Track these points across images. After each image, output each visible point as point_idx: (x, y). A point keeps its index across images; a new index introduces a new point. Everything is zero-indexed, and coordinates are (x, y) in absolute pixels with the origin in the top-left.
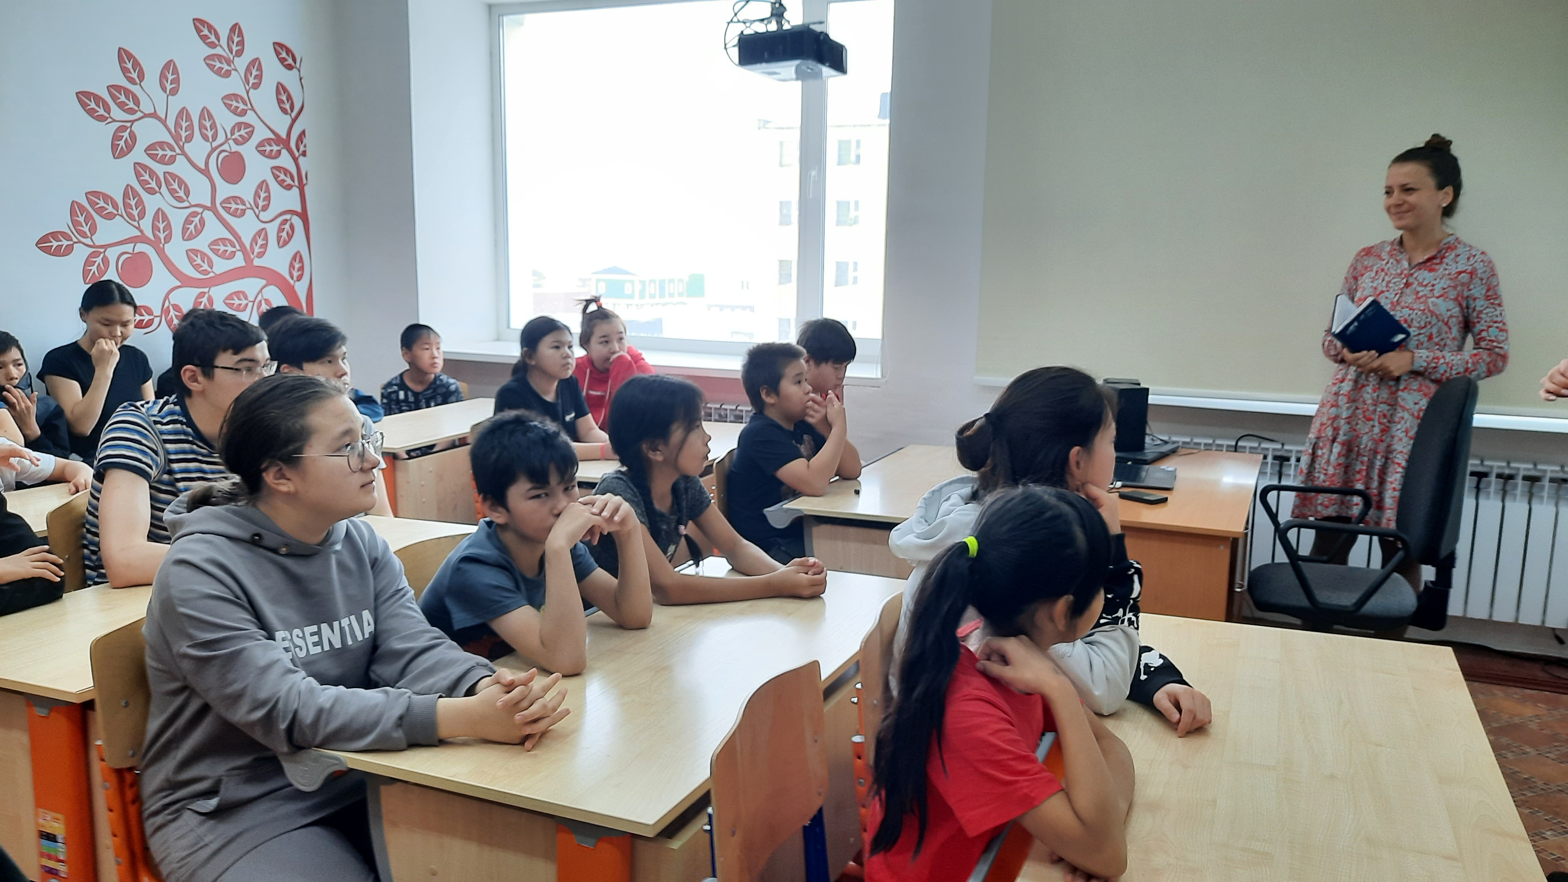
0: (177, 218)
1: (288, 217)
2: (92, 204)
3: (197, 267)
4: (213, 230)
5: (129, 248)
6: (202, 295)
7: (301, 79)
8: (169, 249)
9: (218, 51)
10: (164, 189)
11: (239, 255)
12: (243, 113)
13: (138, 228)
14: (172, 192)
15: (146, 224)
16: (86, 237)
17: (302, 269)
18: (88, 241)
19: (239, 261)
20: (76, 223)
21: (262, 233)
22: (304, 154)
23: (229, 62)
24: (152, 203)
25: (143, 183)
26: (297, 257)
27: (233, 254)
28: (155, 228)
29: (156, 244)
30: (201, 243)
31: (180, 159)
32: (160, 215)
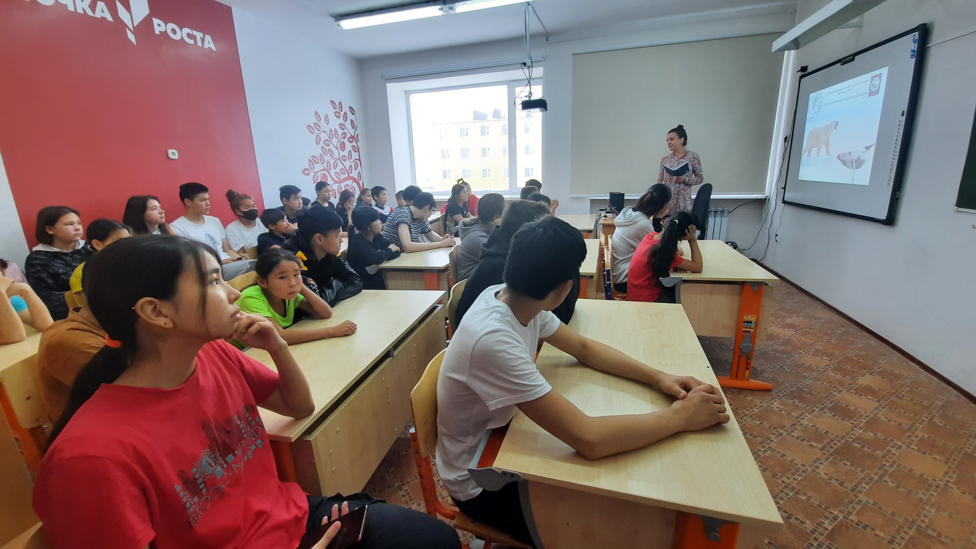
0: (332, 162)
1: (356, 161)
2: (313, 159)
3: (337, 177)
4: (340, 166)
5: (322, 172)
6: (339, 186)
7: (356, 117)
8: (331, 172)
9: (337, 110)
10: (328, 154)
11: (346, 173)
12: (343, 129)
13: (324, 166)
14: (330, 155)
15: (325, 164)
16: (312, 169)
17: (360, 177)
18: (313, 171)
19: (346, 175)
20: (310, 166)
21: (351, 166)
22: (358, 141)
23: (340, 114)
24: (327, 158)
25: (324, 152)
26: (359, 173)
27: (345, 174)
28: (327, 166)
29: (328, 171)
30: (338, 170)
31: (331, 144)
32: (328, 162)
